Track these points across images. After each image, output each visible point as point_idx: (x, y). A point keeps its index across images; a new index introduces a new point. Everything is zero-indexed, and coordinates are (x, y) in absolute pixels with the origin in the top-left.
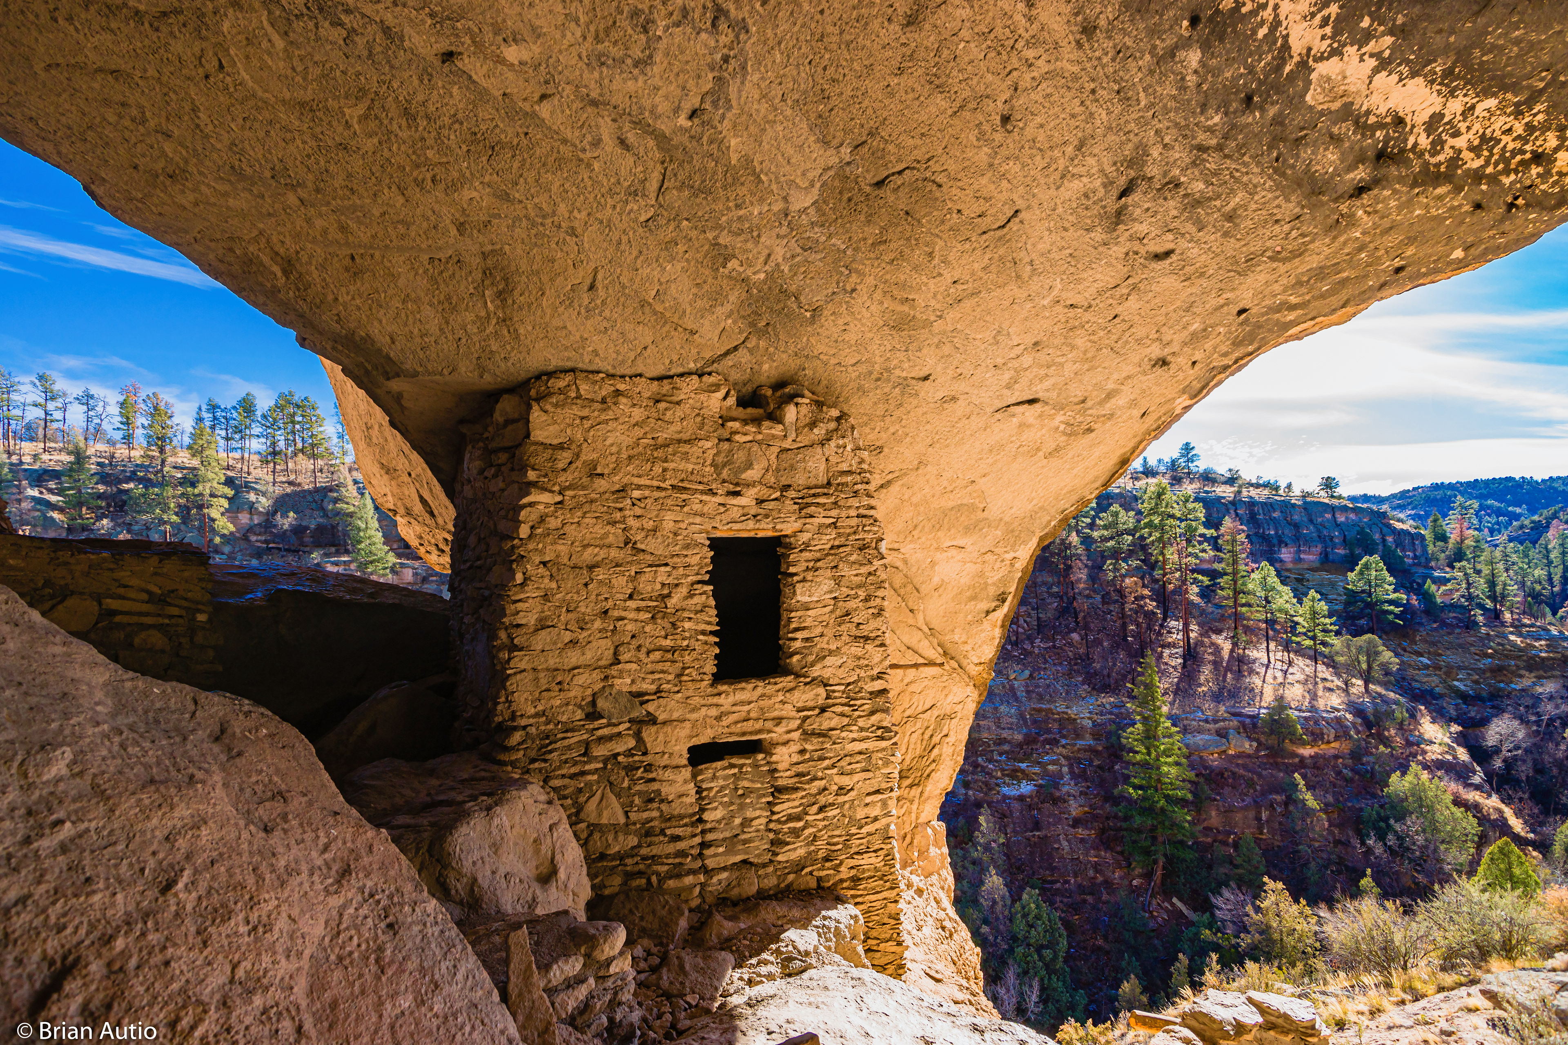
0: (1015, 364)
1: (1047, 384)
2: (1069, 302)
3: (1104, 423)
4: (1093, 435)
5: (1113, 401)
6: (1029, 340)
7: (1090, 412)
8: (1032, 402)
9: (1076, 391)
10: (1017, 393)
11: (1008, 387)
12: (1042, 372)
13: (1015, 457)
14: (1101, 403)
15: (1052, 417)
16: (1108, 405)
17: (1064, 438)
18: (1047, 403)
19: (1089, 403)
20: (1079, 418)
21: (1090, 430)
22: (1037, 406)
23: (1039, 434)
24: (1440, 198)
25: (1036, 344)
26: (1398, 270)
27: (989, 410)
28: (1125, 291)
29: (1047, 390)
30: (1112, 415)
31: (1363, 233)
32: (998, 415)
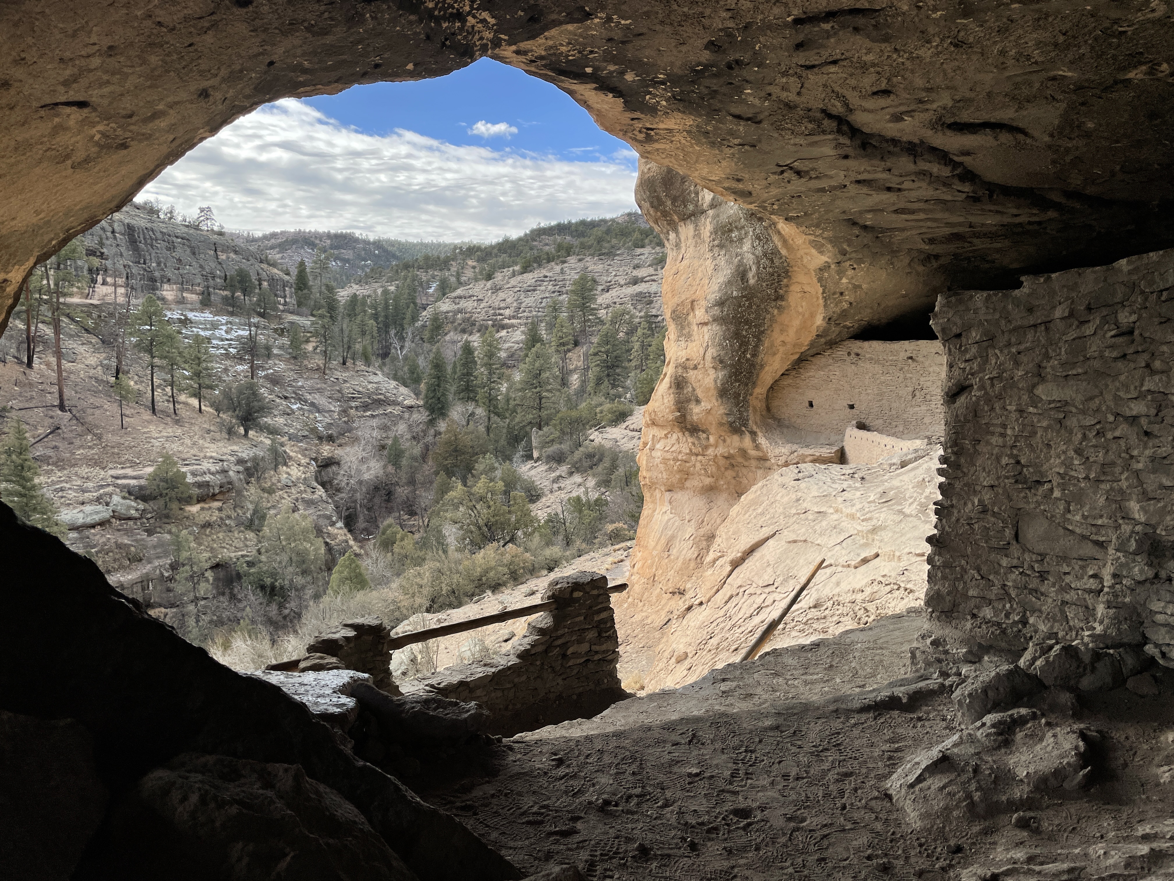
0: (83, 62)
1: (106, 90)
2: (158, 19)
3: (140, 141)
4: (125, 152)
5: (157, 122)
6: (106, 42)
7: (132, 127)
8: (82, 105)
9: (127, 104)
10: (71, 93)
11: (66, 83)
12: (105, 77)
13: (40, 161)
14: (146, 120)
15: (93, 124)
16: (151, 125)
17: (95, 149)
18: (95, 110)
19: (135, 118)
20: (119, 132)
21: (124, 146)
22: (86, 110)
23: (73, 140)
24: (411, 23)
25: (111, 48)
26: (377, 66)
27: (35, 104)
28: (207, 24)
29: (102, 96)
30: (151, 135)
31: (364, 31)
32: (42, 113)
